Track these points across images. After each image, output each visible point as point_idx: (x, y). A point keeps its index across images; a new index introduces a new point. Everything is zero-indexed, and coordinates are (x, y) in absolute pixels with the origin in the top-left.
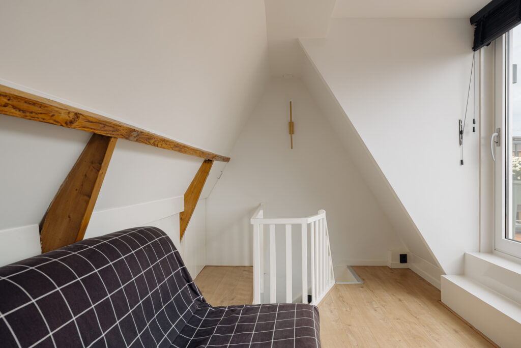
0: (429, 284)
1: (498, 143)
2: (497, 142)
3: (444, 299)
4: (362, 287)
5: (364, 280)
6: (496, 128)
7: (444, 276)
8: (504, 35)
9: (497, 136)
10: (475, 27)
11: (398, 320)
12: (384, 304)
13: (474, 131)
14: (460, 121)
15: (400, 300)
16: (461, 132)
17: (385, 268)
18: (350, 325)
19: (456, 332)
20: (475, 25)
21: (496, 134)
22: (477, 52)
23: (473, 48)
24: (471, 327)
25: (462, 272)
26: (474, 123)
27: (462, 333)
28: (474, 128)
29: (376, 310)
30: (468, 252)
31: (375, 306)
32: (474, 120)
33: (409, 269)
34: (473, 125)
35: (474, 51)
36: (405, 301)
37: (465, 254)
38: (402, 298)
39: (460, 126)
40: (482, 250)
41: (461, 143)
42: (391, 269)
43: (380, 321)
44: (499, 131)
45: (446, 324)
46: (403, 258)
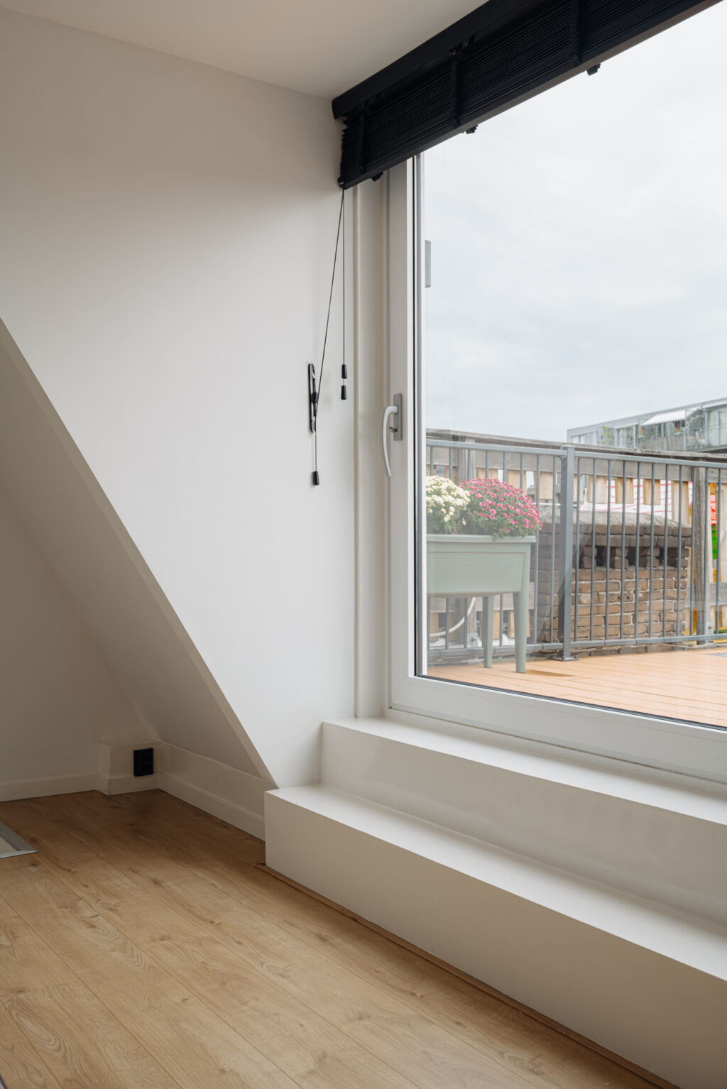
0: (224, 825)
1: (398, 431)
2: (396, 430)
3: (273, 860)
4: (34, 865)
5: (33, 841)
6: (393, 393)
7: (271, 792)
8: (409, 161)
9: (396, 414)
10: (345, 127)
11: (166, 942)
12: (113, 902)
13: (343, 397)
14: (310, 368)
15: (156, 883)
16: (313, 398)
17: (91, 796)
18: (20, 991)
19: (323, 939)
20: (345, 122)
21: (391, 409)
22: (349, 192)
23: (339, 180)
24: (356, 919)
25: (316, 779)
26: (344, 376)
27: (338, 940)
28: (343, 388)
29: (93, 926)
30: (331, 720)
31: (88, 913)
32: (344, 367)
33: (159, 790)
34: (341, 382)
35: (344, 187)
36: (169, 883)
37: (322, 726)
38: (159, 875)
39: (311, 381)
40: (361, 712)
41: (312, 427)
42: (109, 798)
43: (115, 954)
44: (400, 401)
45: (293, 925)
46: (144, 762)
